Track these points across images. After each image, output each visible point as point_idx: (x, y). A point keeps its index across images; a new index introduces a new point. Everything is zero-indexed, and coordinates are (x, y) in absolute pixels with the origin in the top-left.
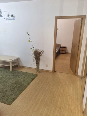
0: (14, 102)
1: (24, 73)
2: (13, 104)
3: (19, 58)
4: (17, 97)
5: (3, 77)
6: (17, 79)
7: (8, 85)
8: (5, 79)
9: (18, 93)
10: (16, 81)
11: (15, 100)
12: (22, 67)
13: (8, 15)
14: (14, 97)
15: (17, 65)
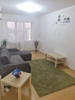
0: (43, 97)
1: (66, 74)
2: (42, 97)
3: (66, 58)
4: (48, 94)
5: (47, 70)
6: (57, 77)
7: (47, 78)
8: (47, 73)
9: (51, 90)
10: (55, 78)
11: (45, 95)
12: (67, 68)
13: (65, 19)
14: (46, 92)
15: (63, 64)
